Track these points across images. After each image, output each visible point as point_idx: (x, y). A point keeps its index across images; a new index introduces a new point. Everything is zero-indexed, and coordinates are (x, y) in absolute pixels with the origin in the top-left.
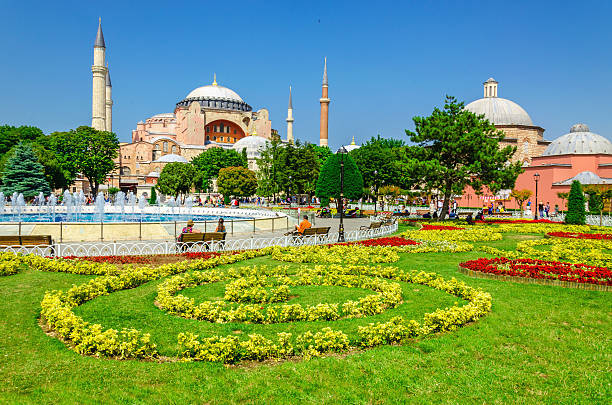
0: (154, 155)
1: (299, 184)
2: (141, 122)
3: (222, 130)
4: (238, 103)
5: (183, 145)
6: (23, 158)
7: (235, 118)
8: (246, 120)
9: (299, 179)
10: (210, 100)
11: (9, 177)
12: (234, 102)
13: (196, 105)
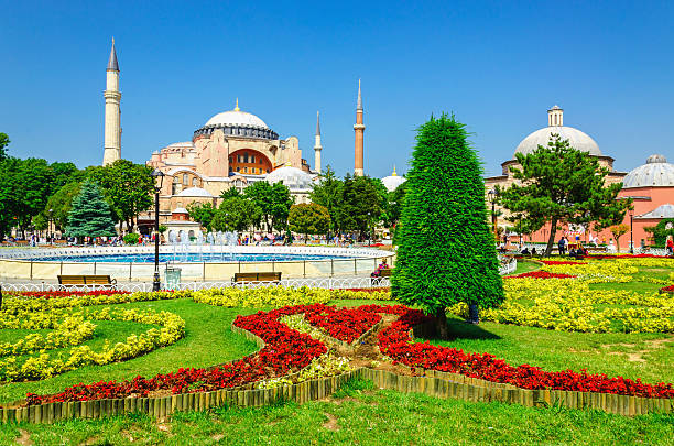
0: (173, 189)
1: (358, 220)
2: (157, 152)
3: (246, 161)
4: (264, 130)
5: (205, 178)
6: (91, 197)
7: (260, 146)
8: (273, 149)
9: (359, 214)
10: (233, 127)
11: (76, 216)
12: (259, 130)
13: (218, 133)
